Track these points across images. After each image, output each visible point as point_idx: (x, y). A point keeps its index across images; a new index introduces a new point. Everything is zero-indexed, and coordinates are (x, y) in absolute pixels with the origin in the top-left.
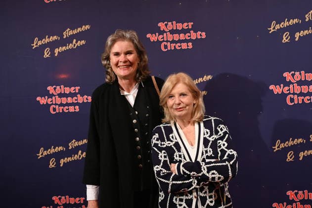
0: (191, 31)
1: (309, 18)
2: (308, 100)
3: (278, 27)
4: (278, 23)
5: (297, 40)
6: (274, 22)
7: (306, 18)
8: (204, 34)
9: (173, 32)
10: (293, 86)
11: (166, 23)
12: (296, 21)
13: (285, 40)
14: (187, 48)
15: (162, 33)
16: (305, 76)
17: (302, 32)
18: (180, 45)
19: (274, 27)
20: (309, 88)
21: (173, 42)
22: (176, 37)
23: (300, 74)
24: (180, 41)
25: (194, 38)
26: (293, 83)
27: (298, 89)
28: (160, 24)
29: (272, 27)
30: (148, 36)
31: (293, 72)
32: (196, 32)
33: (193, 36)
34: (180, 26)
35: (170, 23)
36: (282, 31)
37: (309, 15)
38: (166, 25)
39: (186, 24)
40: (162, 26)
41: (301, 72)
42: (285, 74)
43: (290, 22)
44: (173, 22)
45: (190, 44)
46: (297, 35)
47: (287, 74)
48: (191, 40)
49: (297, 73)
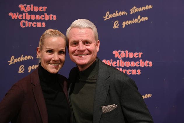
0: (45, 14)
1: (133, 12)
2: (130, 72)
3: (110, 16)
4: (111, 13)
5: (124, 27)
6: (108, 12)
7: (131, 12)
8: (55, 16)
9: (30, 13)
10: (120, 62)
11: (25, 5)
12: (124, 13)
13: (116, 26)
14: (41, 26)
15: (21, 13)
16: (128, 54)
17: (127, 21)
18: (35, 24)
19: (108, 16)
20: (130, 64)
21: (30, 20)
22: (33, 17)
23: (125, 53)
24: (36, 21)
25: (47, 19)
26: (119, 59)
27: (123, 64)
28: (20, 6)
29: (107, 16)
30: (10, 14)
31: (120, 51)
32: (49, 14)
33: (47, 17)
34: (36, 9)
35: (28, 6)
36: (114, 19)
37: (133, 9)
38: (25, 7)
39: (41, 8)
40: (22, 7)
41: (126, 51)
42: (114, 52)
43: (119, 14)
44: (31, 5)
45: (44, 24)
46: (124, 24)
47: (116, 52)
48: (44, 21)
49: (123, 52)
